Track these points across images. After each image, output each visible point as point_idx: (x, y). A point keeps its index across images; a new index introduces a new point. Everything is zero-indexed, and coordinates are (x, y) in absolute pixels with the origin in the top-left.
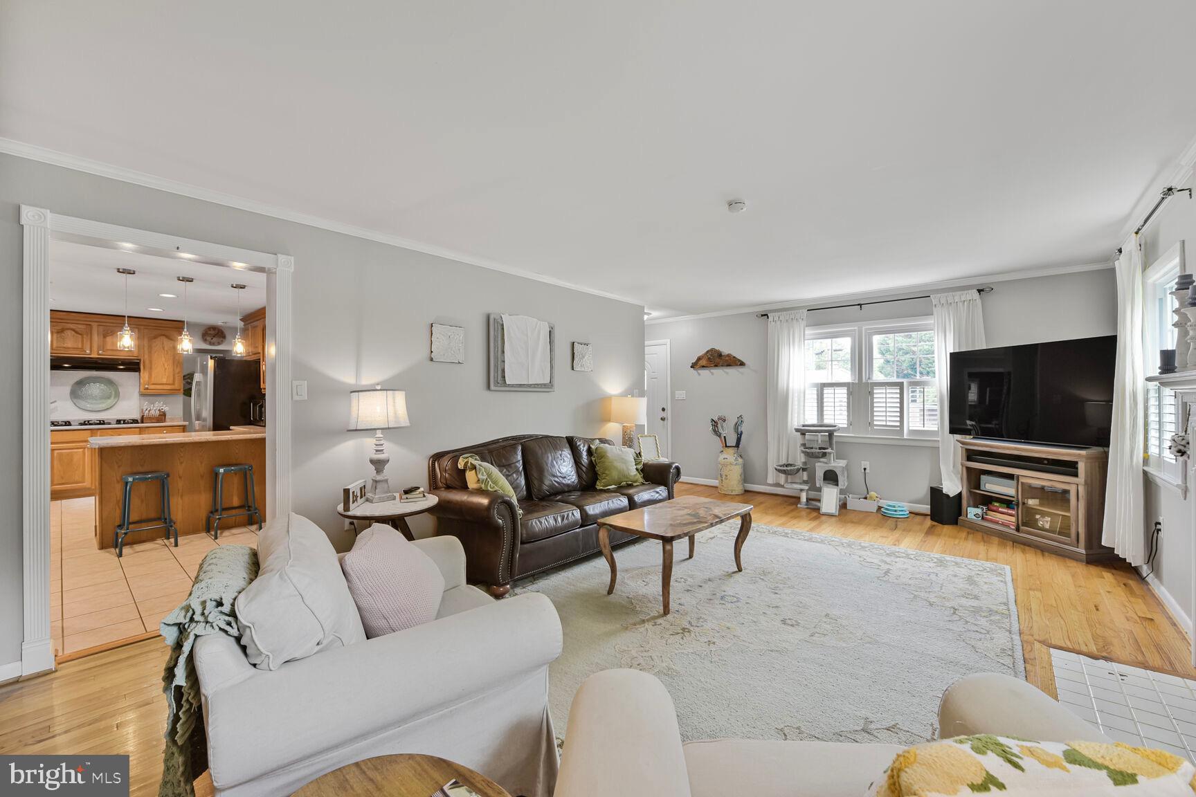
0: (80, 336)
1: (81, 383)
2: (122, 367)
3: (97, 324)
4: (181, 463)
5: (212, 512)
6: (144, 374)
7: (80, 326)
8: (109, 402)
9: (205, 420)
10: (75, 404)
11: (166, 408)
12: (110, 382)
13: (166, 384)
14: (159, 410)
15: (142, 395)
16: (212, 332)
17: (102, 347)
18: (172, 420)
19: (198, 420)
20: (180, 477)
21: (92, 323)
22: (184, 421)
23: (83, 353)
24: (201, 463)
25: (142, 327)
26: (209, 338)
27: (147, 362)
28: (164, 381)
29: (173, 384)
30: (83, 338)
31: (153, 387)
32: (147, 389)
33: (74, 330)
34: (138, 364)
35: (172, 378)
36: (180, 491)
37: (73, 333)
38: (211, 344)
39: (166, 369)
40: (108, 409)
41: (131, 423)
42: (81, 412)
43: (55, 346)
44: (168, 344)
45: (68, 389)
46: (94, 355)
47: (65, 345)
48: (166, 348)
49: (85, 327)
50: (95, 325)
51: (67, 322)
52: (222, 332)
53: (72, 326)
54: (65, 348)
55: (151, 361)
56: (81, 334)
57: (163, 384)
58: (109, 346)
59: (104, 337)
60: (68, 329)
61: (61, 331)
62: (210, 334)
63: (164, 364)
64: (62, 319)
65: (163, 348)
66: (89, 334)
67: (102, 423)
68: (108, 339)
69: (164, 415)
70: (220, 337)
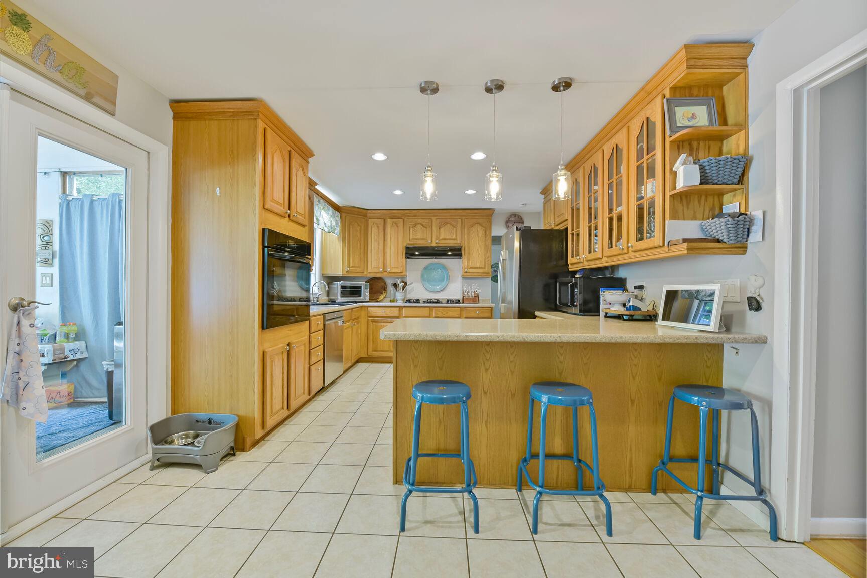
0: (425, 229)
1: (427, 269)
2: (450, 253)
4: (487, 370)
5: (525, 460)
6: (465, 259)
7: (425, 220)
8: (444, 284)
9: (510, 303)
10: (423, 285)
11: (479, 291)
12: (444, 268)
13: (479, 268)
14: (474, 292)
15: (464, 278)
16: (513, 219)
17: (438, 238)
18: (483, 301)
19: (503, 303)
20: (485, 393)
21: (432, 218)
22: (492, 302)
23: (426, 243)
24: (512, 373)
25: (464, 217)
27: (466, 249)
28: (478, 265)
29: (485, 268)
30: (427, 231)
31: (470, 271)
32: (466, 272)
33: (421, 224)
34: (460, 250)
35: (483, 263)
36: (485, 415)
37: (422, 227)
39: (479, 254)
40: (442, 290)
41: (455, 303)
42: (427, 292)
43: (411, 238)
44: (481, 231)
45: (419, 273)
46: (434, 245)
47: (417, 237)
48: (480, 235)
49: (427, 221)
50: (434, 219)
51: (418, 218)
52: (521, 218)
53: (420, 221)
54: (417, 239)
55: (469, 248)
56: (425, 227)
57: (477, 268)
58: (442, 236)
59: (439, 229)
60: (419, 224)
61: (415, 226)
62: (511, 221)
63: (478, 251)
64: (415, 216)
65: (478, 235)
66: (431, 227)
67: (438, 301)
68: (442, 230)
69: (478, 296)
70: (519, 223)
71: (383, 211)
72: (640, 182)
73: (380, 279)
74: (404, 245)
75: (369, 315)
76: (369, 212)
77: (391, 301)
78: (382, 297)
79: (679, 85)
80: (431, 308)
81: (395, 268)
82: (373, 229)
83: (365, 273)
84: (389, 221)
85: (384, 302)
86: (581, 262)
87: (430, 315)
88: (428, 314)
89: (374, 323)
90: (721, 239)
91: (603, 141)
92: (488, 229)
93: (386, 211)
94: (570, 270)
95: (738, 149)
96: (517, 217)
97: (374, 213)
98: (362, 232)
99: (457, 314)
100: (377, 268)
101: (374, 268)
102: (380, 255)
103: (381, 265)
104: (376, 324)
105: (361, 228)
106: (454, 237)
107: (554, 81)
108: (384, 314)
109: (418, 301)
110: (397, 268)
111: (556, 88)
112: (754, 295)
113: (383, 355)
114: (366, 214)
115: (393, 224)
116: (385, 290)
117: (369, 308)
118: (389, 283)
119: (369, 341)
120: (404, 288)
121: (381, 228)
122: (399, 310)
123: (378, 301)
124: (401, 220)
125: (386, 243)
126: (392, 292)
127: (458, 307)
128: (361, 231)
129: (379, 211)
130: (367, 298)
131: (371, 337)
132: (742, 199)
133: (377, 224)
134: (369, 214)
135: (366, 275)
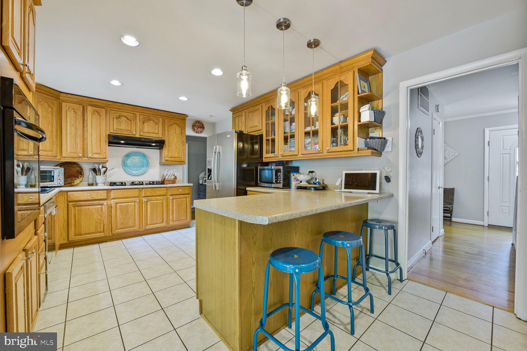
0: (130, 122)
1: (128, 156)
2: (154, 144)
3: (139, 113)
6: (165, 150)
7: (129, 114)
8: (143, 170)
10: (125, 170)
11: (176, 174)
12: (144, 156)
13: (177, 157)
14: (172, 175)
15: (161, 164)
16: (197, 124)
17: (142, 130)
21: (136, 113)
23: (131, 134)
25: (164, 118)
26: (196, 129)
28: (176, 155)
31: (170, 159)
32: (167, 160)
33: (125, 117)
35: (180, 154)
37: (126, 119)
38: (197, 132)
39: (177, 147)
40: (144, 174)
42: (129, 176)
43: (115, 128)
44: (178, 130)
45: (120, 160)
46: (138, 136)
47: (121, 128)
48: (177, 133)
49: (132, 115)
50: (138, 114)
51: (123, 111)
52: (203, 125)
53: (125, 114)
54: (121, 129)
55: (168, 141)
56: (130, 120)
57: (175, 157)
58: (146, 130)
59: (143, 123)
60: (122, 116)
61: (119, 117)
62: (197, 126)
63: (176, 144)
64: (119, 109)
65: (176, 132)
66: (135, 121)
67: (141, 183)
68: (146, 124)
69: (176, 178)
70: (202, 128)
71: (81, 98)
72: (333, 115)
73: (75, 163)
74: (107, 134)
75: (69, 199)
76: (62, 94)
77: (89, 185)
78: (77, 181)
79: (362, 69)
80: (140, 189)
81: (97, 153)
82: (68, 113)
83: (58, 157)
84: (89, 108)
85: (81, 186)
86: (277, 157)
87: (139, 195)
88: (137, 195)
89: (76, 208)
90: (376, 149)
91: (299, 87)
92: (183, 128)
93: (85, 98)
94: (263, 161)
95: (378, 108)
96: (200, 124)
97: (69, 98)
98: (54, 114)
99: (164, 193)
100: (75, 153)
101: (70, 152)
102: (78, 140)
103: (79, 149)
104: (79, 208)
105: (52, 110)
106: (157, 132)
107: (310, 40)
108: (90, 198)
109: (122, 184)
110: (98, 154)
111: (310, 45)
112: (388, 175)
113: (89, 237)
114: (59, 96)
115: (94, 112)
116: (81, 174)
117: (69, 193)
118: (86, 168)
119: (70, 225)
120: (104, 173)
121: (80, 113)
122: (107, 193)
123: (72, 186)
124: (104, 110)
125: (85, 129)
126: (91, 176)
127: (164, 187)
128: (52, 112)
129: (77, 97)
130: (62, 183)
131: (72, 222)
132: (380, 131)
133: (73, 109)
134: (62, 97)
135: (60, 159)
